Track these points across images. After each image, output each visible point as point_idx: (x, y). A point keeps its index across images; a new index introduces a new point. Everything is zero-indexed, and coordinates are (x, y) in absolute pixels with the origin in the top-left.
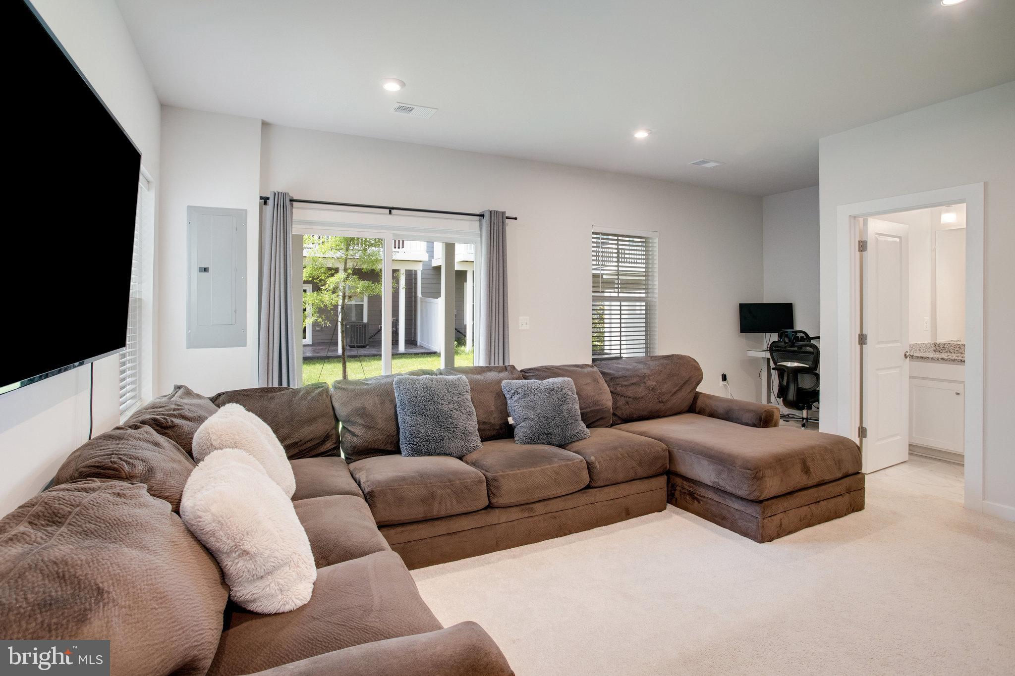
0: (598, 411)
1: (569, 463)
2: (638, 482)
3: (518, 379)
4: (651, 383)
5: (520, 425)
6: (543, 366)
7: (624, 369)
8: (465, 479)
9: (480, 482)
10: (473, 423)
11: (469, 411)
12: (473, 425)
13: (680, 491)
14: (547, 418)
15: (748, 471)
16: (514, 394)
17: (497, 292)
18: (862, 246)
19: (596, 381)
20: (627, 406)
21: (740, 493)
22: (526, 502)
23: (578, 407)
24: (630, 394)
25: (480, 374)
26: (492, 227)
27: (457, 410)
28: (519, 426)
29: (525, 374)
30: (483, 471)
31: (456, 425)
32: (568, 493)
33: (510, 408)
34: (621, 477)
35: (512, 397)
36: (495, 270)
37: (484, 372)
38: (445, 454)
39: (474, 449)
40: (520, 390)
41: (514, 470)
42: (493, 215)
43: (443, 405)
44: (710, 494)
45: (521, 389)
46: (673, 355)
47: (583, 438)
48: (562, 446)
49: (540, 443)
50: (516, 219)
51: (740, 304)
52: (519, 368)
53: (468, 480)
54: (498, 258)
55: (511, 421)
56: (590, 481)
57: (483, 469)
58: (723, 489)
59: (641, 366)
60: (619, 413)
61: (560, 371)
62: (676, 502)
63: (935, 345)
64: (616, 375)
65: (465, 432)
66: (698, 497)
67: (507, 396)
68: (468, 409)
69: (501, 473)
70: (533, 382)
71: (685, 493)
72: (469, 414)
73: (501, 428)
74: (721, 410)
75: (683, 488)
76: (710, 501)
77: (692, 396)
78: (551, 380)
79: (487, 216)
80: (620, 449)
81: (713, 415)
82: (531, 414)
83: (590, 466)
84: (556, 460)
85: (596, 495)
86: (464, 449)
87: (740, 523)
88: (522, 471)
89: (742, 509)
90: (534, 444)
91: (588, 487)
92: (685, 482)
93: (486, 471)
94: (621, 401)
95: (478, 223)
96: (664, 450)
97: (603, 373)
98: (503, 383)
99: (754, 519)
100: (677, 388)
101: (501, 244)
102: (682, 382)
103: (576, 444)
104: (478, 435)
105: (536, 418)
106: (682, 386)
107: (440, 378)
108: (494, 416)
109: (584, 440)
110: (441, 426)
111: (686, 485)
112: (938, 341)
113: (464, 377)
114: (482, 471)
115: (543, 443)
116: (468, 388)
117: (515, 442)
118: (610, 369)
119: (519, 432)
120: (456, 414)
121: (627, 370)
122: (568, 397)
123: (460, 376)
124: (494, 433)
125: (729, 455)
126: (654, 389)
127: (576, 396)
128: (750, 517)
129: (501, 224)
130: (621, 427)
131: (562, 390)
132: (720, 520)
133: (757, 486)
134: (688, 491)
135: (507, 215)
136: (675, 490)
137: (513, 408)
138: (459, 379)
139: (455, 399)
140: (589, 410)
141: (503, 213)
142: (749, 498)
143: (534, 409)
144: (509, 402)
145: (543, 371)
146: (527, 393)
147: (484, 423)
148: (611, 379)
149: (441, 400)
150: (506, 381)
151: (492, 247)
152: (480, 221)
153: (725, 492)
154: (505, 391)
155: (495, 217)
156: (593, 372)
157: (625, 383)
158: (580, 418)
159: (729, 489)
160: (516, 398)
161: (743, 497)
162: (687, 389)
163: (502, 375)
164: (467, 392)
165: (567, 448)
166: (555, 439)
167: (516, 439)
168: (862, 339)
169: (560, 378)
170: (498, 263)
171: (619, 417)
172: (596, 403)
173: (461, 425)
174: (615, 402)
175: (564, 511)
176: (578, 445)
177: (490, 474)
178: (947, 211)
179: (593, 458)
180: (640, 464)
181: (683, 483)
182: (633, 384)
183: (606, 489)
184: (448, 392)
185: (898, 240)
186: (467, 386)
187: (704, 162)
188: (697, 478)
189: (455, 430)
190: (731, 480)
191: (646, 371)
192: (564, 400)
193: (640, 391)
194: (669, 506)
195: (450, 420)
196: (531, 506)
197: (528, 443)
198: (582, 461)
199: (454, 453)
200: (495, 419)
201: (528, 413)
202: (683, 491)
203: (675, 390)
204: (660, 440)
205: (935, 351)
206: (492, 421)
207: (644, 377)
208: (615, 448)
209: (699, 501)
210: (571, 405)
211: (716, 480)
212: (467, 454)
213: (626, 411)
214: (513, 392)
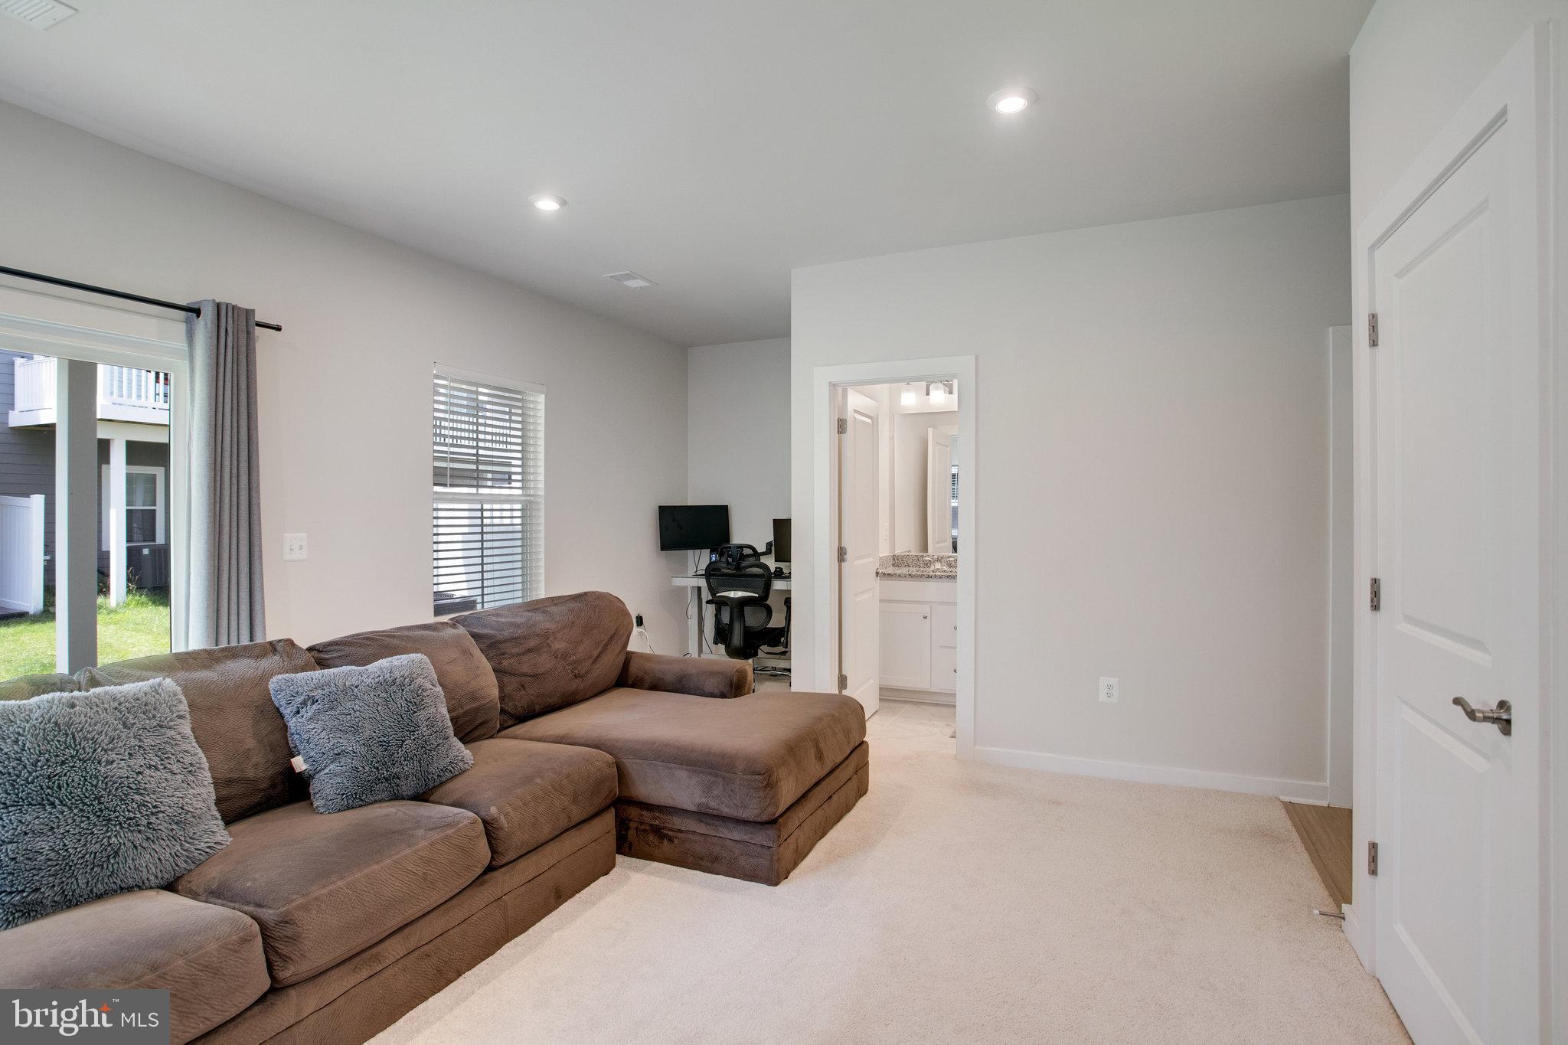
0: (477, 710)
1: (450, 832)
2: (572, 833)
3: (304, 669)
4: (559, 645)
5: (326, 771)
6: (357, 635)
7: (511, 624)
8: (200, 948)
9: (245, 940)
10: (203, 790)
11: (191, 764)
12: (202, 794)
13: (637, 829)
14: (386, 745)
15: (757, 777)
16: (304, 703)
17: (235, 481)
18: (841, 426)
19: (466, 652)
20: (523, 692)
21: (746, 814)
22: (363, 947)
23: (444, 711)
24: (525, 668)
25: (207, 667)
26: (222, 341)
27: (157, 769)
28: (323, 773)
29: (321, 656)
30: (250, 908)
31: (155, 807)
32: (451, 894)
33: (296, 737)
34: (546, 831)
35: (298, 712)
36: (227, 433)
37: (218, 660)
38: (122, 889)
39: (210, 853)
40: (318, 694)
41: (332, 883)
42: (223, 313)
43: (112, 762)
44: (691, 825)
45: (320, 691)
46: (586, 594)
47: (463, 772)
48: (422, 796)
49: (375, 802)
50: (278, 329)
51: (659, 507)
52: (304, 643)
53: (212, 947)
54: (235, 408)
55: (299, 764)
56: (493, 858)
57: (248, 903)
58: (715, 812)
59: (538, 617)
60: (509, 708)
61: (396, 642)
62: (630, 849)
63: (894, 558)
64: (500, 637)
65: (182, 819)
66: (670, 833)
67: (287, 711)
68: (188, 760)
69: (300, 901)
70: (341, 673)
71: (644, 831)
72: (191, 770)
73: (273, 786)
74: (669, 678)
75: (642, 823)
76: (690, 836)
77: (622, 658)
78: (383, 662)
79: (208, 313)
80: (538, 780)
81: (657, 686)
82: (349, 743)
83: (490, 828)
84: (420, 832)
85: (505, 881)
86: (180, 861)
87: (743, 862)
88: (349, 879)
89: (746, 838)
90: (361, 806)
91: (490, 869)
92: (645, 813)
93: (259, 905)
94: (512, 684)
95: (183, 327)
96: (609, 765)
97: (475, 636)
98: (274, 683)
99: (765, 851)
100: (600, 649)
101: (243, 377)
102: (607, 639)
103: (449, 786)
104: (218, 815)
105: (363, 750)
106: (606, 645)
107: (98, 696)
108: (254, 760)
109: (465, 774)
110: (110, 820)
111: (647, 815)
112: (897, 552)
113: (168, 682)
114: (246, 908)
115: (382, 801)
116: (184, 707)
117: (315, 811)
118: (485, 626)
119: (324, 787)
120: (151, 779)
121: (518, 626)
122: (425, 694)
123: (157, 680)
124: (257, 798)
125: (723, 755)
126: (565, 656)
127: (439, 689)
128: (759, 849)
129: (243, 336)
130: (518, 733)
131: (412, 680)
132: (709, 864)
133: (771, 798)
134: (651, 825)
135: (258, 318)
136: (628, 828)
137: (305, 736)
138: (155, 690)
139: (148, 741)
140: (461, 711)
141: (249, 313)
142: (759, 820)
143: (355, 730)
144: (292, 723)
145: (361, 645)
146: (334, 698)
147: (229, 782)
148: (491, 645)
149: (106, 751)
150: (280, 677)
151: (221, 383)
152: (188, 321)
153: (717, 817)
154: (280, 700)
155: (230, 320)
156: (459, 636)
157: (516, 650)
158: (451, 731)
159: (726, 810)
160: (309, 711)
161: (751, 819)
162: (615, 648)
163: (266, 663)
164: (181, 717)
165: (431, 798)
166: (407, 787)
167: (318, 803)
168: (841, 554)
169: (403, 657)
170: (235, 419)
171: (509, 714)
172: (473, 697)
173: (169, 805)
174: (501, 687)
175: (445, 935)
176: (456, 788)
177: (271, 911)
178: (908, 390)
179: (493, 810)
180: (575, 800)
181: (641, 815)
182: (530, 651)
183: (522, 864)
184: (125, 726)
185: (869, 421)
186: (180, 702)
187: (629, 277)
188: (669, 802)
189: (153, 819)
190: (730, 796)
191: (548, 625)
192: (416, 703)
193: (544, 662)
194: (619, 858)
195: (137, 797)
196: (374, 951)
197: (349, 808)
198: (474, 822)
199: (152, 878)
200: (258, 768)
201: (341, 741)
202: (642, 827)
203: (596, 653)
204: (597, 747)
205: (893, 565)
206: (251, 774)
207: (546, 635)
208: (528, 780)
209: (671, 840)
210: (433, 709)
211: (704, 800)
212: (190, 871)
213: (521, 701)
214: (300, 699)
